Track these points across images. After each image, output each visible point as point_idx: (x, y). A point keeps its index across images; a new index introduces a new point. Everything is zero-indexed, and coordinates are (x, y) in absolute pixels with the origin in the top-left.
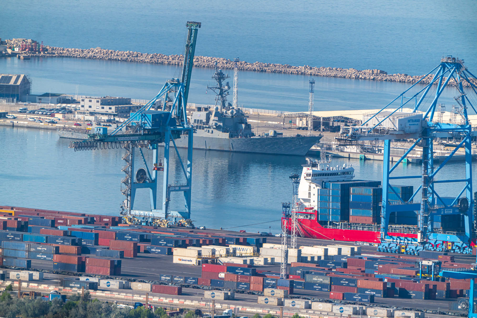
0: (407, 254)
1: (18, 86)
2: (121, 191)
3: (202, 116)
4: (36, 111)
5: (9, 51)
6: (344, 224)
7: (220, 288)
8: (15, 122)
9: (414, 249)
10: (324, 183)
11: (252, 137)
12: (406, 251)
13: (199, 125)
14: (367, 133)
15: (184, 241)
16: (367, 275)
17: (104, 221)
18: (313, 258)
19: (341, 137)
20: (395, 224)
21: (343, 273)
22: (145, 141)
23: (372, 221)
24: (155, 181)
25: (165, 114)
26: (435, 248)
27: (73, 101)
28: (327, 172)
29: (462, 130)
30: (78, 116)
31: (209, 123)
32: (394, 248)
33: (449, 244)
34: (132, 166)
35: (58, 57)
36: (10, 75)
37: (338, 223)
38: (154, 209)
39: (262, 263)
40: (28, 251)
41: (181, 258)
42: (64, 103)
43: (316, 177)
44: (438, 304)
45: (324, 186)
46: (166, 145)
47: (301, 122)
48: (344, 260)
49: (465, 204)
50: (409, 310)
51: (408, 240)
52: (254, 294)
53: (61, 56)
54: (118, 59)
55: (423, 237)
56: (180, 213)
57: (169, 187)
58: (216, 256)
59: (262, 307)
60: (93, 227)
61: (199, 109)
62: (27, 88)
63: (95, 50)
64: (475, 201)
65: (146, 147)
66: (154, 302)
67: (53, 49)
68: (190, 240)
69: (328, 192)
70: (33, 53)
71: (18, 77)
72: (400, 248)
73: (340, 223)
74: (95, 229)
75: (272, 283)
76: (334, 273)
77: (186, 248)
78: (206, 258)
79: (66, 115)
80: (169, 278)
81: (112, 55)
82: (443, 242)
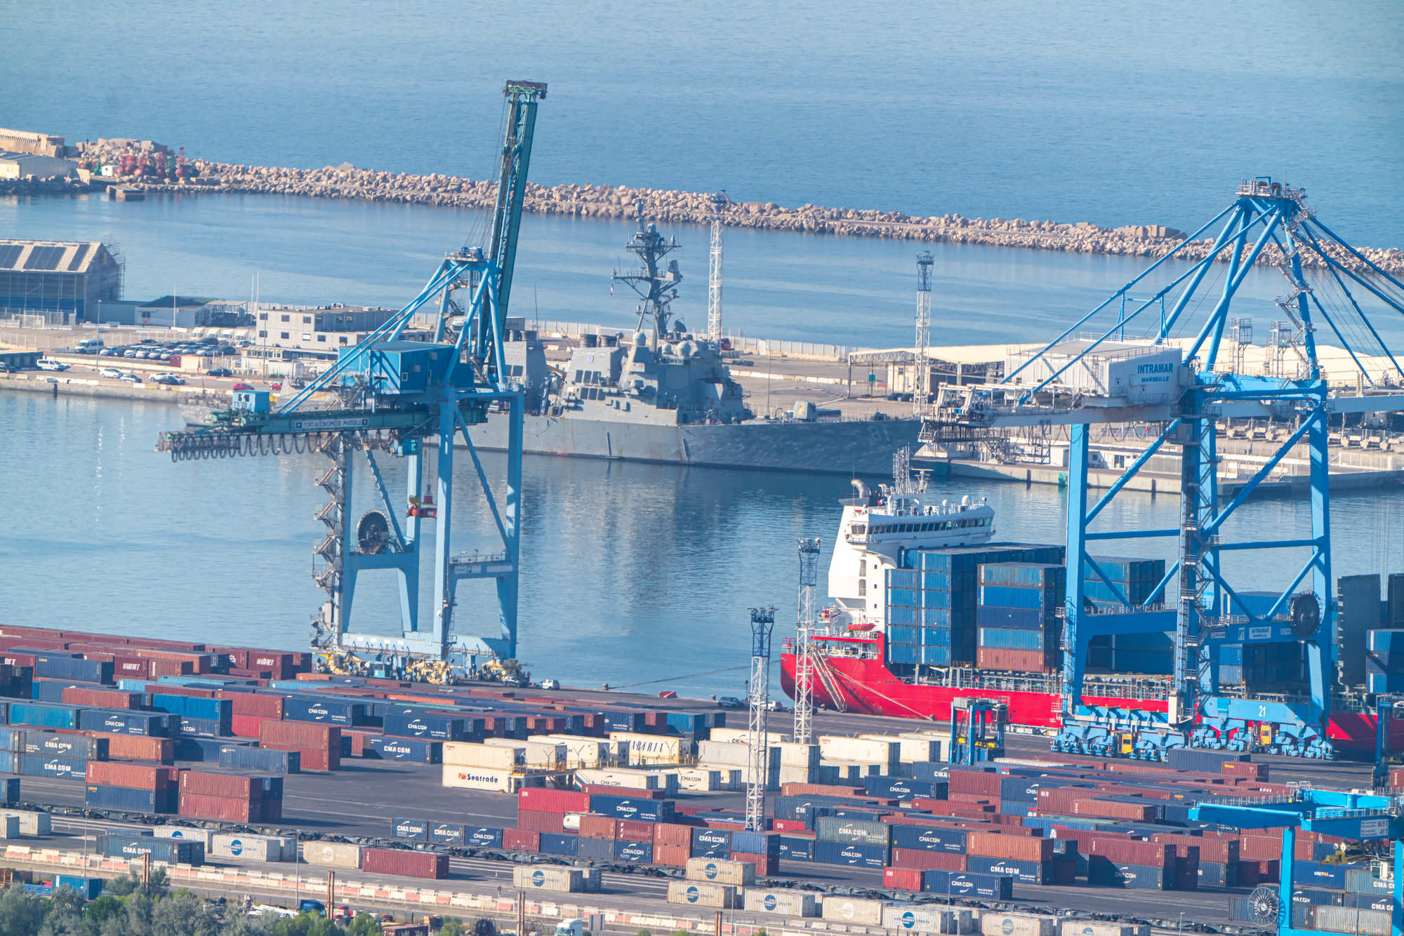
0: (1138, 759)
1: (81, 276)
2: (314, 576)
3: (599, 360)
4: (128, 347)
5: (85, 176)
6: (961, 671)
7: (565, 859)
8: (62, 380)
9: (1158, 743)
10: (903, 553)
11: (743, 423)
12: (1137, 751)
13: (591, 386)
14: (1016, 404)
15: (479, 723)
16: (998, 819)
17: (260, 666)
18: (854, 770)
19: (941, 415)
20: (1111, 671)
21: (930, 812)
22: (382, 431)
23: (1041, 662)
24: (413, 549)
25: (438, 350)
26: (1224, 742)
27: (246, 321)
28: (911, 518)
29: (1300, 395)
30: (248, 363)
31: (618, 380)
32: (1100, 741)
33: (1265, 728)
34: (345, 504)
35: (228, 192)
36: (60, 245)
37: (943, 671)
38: (410, 629)
39: (703, 786)
40: (19, 753)
41: (466, 771)
42: (214, 325)
43: (879, 536)
44: (1201, 902)
45: (904, 561)
46: (443, 440)
47: (901, 377)
48: (941, 774)
49: (1310, 612)
50: (1108, 919)
51: (1141, 718)
52: (664, 875)
53: (237, 191)
54: (404, 198)
55: (1184, 708)
56: (486, 640)
57: (452, 567)
58: (568, 767)
59: (677, 912)
60: (221, 683)
61: (591, 341)
62: (110, 281)
63: (338, 171)
64: (1341, 604)
65: (386, 448)
66: (363, 900)
67: (214, 170)
68: (496, 720)
69: (914, 580)
70: (155, 182)
71: (83, 249)
72: (1117, 743)
73: (951, 671)
74: (224, 689)
75: (715, 844)
76: (901, 814)
77: (483, 742)
78: (537, 771)
79: (214, 360)
80: (419, 830)
81: (387, 185)
82: (1248, 723)
